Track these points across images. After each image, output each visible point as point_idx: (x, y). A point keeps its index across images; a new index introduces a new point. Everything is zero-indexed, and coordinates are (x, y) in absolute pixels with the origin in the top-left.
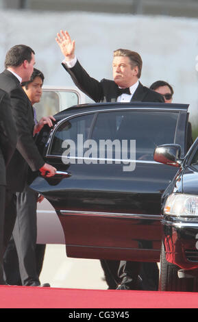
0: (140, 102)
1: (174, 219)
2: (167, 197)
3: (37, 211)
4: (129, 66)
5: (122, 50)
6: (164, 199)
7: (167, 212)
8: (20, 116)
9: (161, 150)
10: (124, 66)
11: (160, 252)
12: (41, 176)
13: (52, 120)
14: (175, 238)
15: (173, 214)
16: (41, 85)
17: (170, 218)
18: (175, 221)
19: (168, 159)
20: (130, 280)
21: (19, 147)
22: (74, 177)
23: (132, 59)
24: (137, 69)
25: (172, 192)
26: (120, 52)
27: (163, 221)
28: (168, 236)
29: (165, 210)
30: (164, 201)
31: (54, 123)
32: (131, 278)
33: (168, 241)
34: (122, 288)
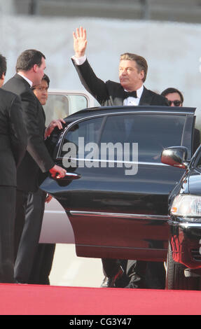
0: (148, 106)
1: (181, 219)
2: (174, 198)
3: (45, 211)
4: (136, 70)
5: (129, 54)
6: (170, 200)
7: (174, 212)
8: (30, 118)
9: (168, 153)
10: (131, 69)
11: (167, 252)
12: (52, 178)
13: (62, 123)
14: (182, 238)
15: (180, 215)
16: (47, 88)
17: (177, 218)
18: (182, 222)
19: (174, 161)
20: (138, 279)
21: (29, 149)
22: (83, 178)
23: (138, 63)
24: (143, 73)
25: (179, 193)
26: (127, 56)
27: (170, 222)
28: (175, 236)
29: (172, 210)
30: (171, 202)
31: (64, 125)
32: (140, 277)
33: (174, 241)
34: (131, 287)
